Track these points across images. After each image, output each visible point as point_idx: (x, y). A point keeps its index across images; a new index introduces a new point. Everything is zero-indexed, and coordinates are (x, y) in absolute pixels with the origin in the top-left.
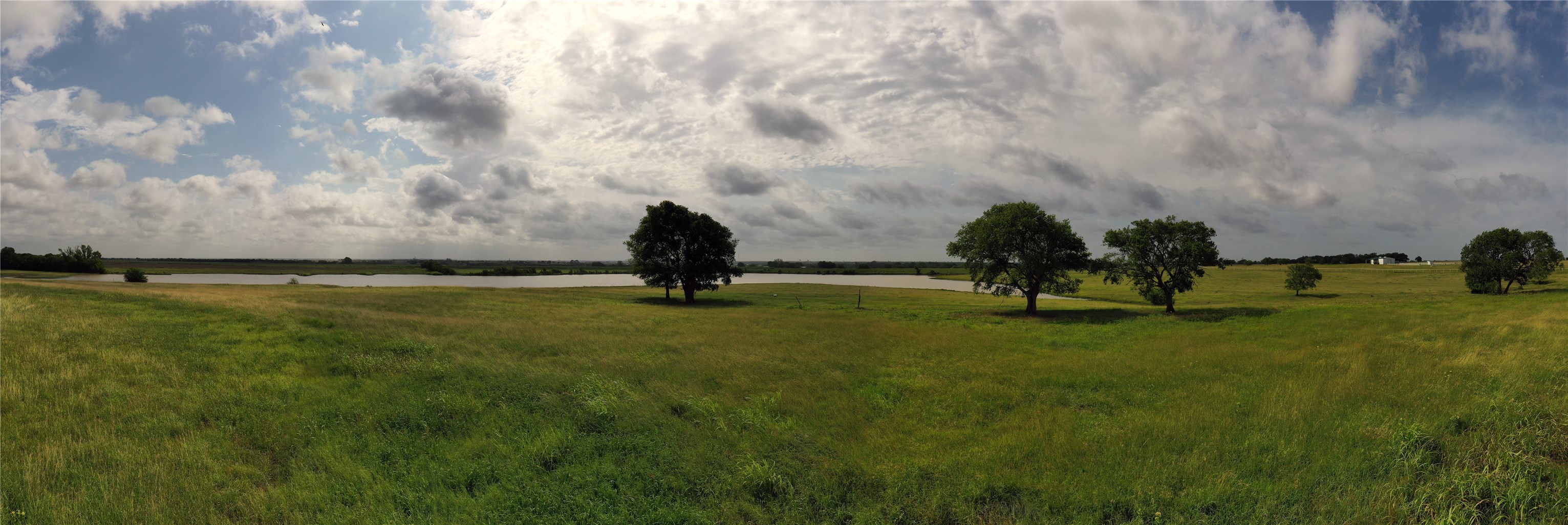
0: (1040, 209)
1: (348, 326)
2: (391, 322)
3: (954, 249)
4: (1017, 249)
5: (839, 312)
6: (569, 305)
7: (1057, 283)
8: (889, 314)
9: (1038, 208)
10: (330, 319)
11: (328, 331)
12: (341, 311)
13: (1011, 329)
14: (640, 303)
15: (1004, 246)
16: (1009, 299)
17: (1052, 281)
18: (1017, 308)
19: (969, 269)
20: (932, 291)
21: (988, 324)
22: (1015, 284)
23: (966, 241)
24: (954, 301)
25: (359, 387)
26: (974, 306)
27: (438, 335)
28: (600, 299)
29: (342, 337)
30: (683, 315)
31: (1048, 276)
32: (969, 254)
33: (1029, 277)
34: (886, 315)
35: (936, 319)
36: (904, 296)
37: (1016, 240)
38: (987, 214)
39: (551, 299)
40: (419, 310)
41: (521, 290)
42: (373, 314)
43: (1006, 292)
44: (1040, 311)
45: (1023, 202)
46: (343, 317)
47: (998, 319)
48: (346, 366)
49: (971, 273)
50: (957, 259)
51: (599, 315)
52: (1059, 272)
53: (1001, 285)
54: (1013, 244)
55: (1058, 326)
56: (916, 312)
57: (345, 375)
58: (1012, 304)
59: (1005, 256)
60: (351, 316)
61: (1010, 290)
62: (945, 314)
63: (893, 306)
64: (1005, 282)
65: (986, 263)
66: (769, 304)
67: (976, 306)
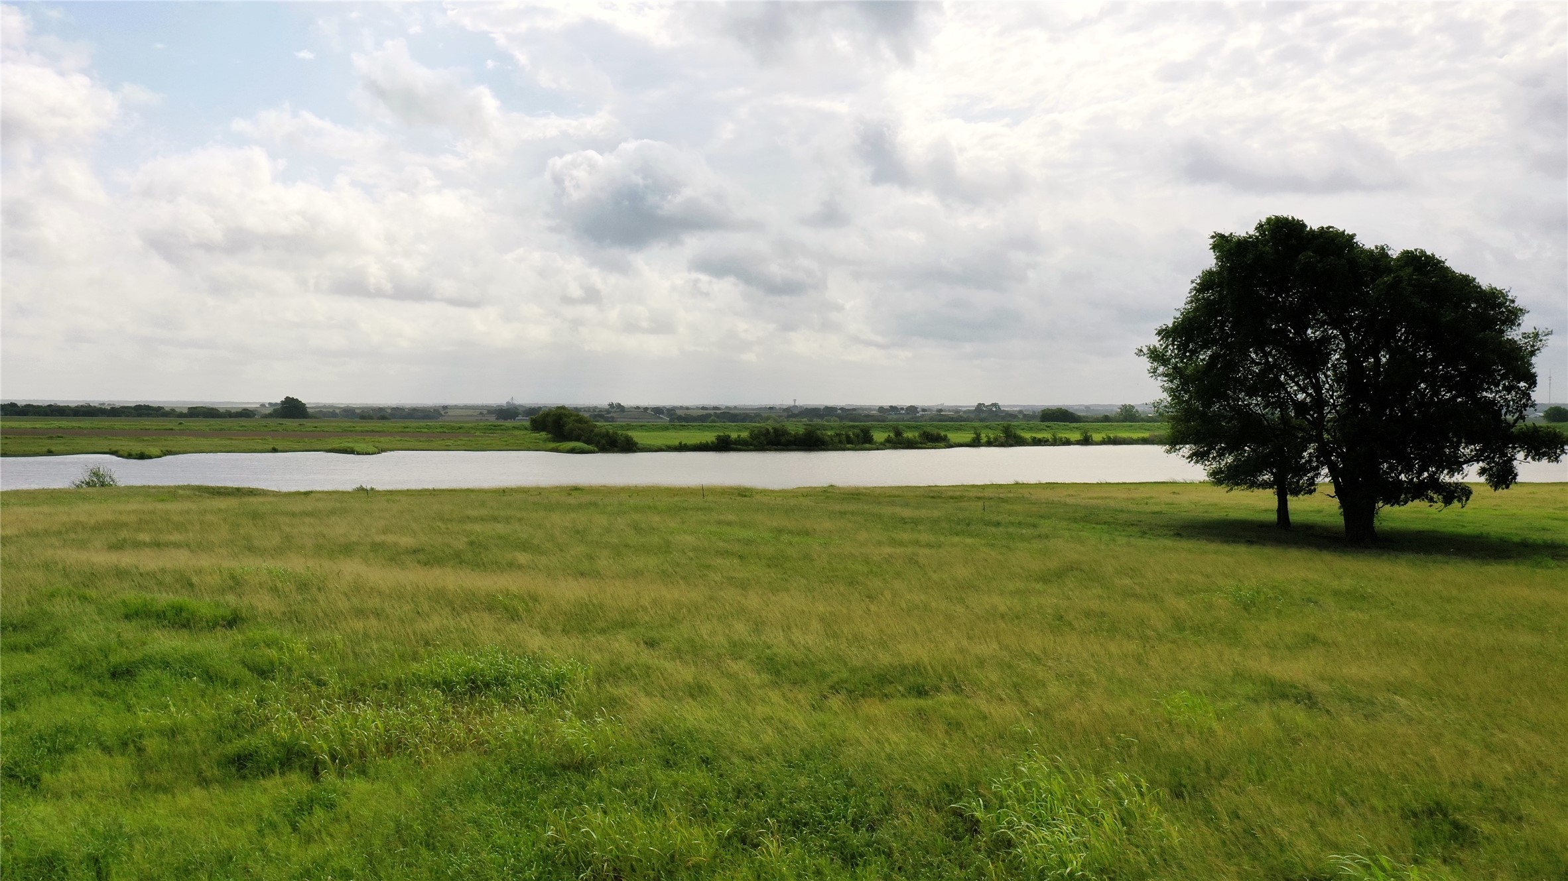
1: (294, 617)
2: (439, 597)
6: (969, 541)
10: (231, 599)
11: (224, 638)
12: (270, 572)
14: (1190, 536)
25: (330, 806)
27: (583, 631)
28: (1064, 524)
29: (273, 653)
39: (915, 522)
40: (522, 558)
41: (828, 494)
42: (379, 576)
46: (274, 590)
48: (284, 745)
51: (1060, 575)
57: (282, 774)
60: (303, 586)
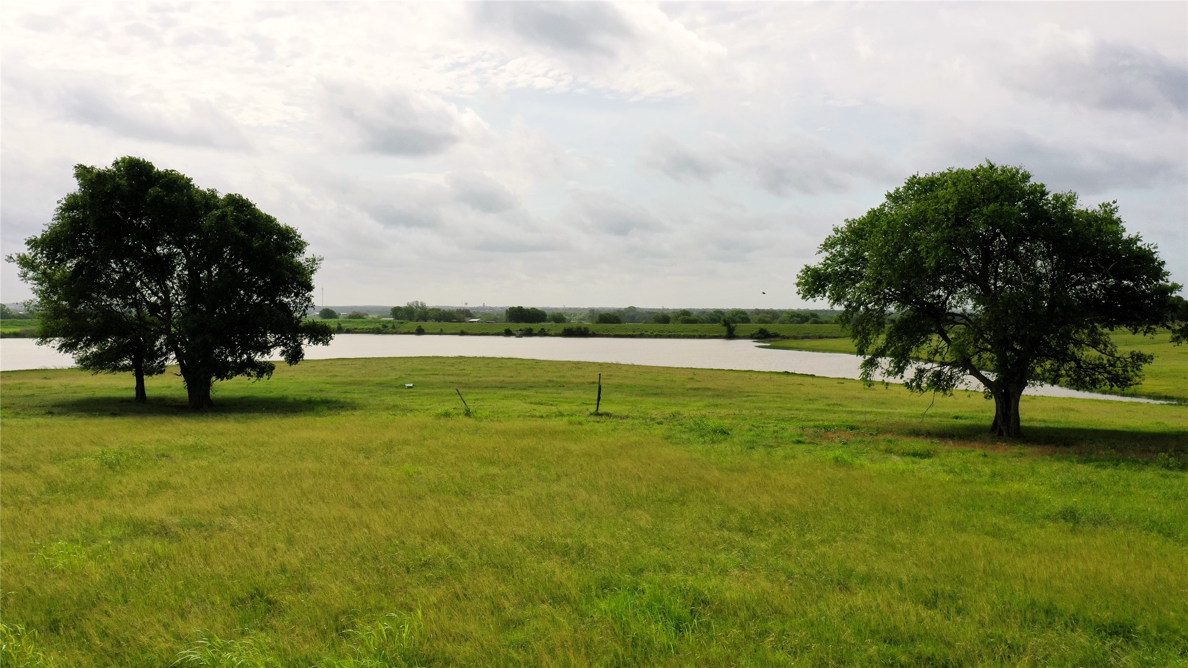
0: (1032, 181)
3: (814, 283)
4: (970, 279)
5: (553, 423)
7: (1077, 361)
8: (665, 426)
9: (1026, 177)
13: (952, 471)
14: (60, 414)
15: (937, 271)
16: (948, 399)
17: (1062, 356)
18: (968, 422)
19: (849, 327)
20: (761, 376)
21: (895, 458)
22: (965, 364)
23: (842, 263)
24: (812, 400)
26: (861, 413)
30: (182, 441)
31: (1053, 343)
32: (850, 293)
33: (1001, 345)
34: (659, 430)
35: (772, 442)
36: (697, 385)
37: (967, 257)
38: (894, 198)
43: (941, 383)
44: (1029, 429)
45: (986, 166)
47: (920, 444)
49: (855, 337)
50: (821, 303)
52: (1083, 335)
53: (928, 366)
54: (959, 269)
55: (1084, 471)
56: (726, 423)
58: (955, 411)
59: (939, 296)
61: (951, 377)
62: (792, 429)
63: (674, 409)
64: (938, 358)
65: (891, 314)
66: (395, 407)
67: (866, 413)
